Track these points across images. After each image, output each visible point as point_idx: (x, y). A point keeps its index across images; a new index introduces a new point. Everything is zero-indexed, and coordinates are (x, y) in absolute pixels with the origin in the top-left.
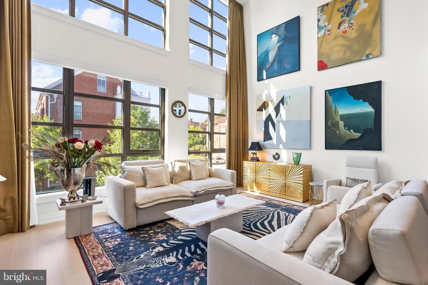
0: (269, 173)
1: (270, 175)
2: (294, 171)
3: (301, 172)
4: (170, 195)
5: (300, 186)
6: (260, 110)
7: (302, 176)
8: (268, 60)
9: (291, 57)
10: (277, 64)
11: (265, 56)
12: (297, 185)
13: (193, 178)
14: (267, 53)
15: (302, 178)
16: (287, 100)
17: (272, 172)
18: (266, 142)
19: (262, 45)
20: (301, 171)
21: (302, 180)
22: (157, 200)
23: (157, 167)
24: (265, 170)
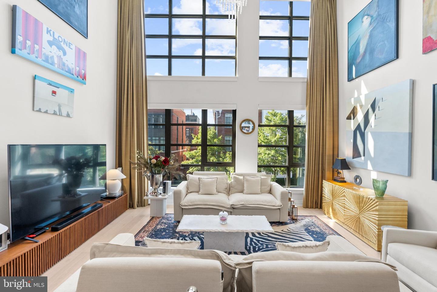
0: (344, 201)
1: (346, 203)
2: (368, 204)
3: (375, 208)
4: (209, 203)
5: (375, 227)
6: (349, 118)
7: (377, 213)
8: (359, 52)
9: (386, 42)
10: (369, 55)
11: (356, 47)
12: (372, 225)
13: (245, 191)
14: (357, 44)
15: (377, 216)
16: (379, 104)
17: (347, 200)
18: (355, 159)
19: (353, 34)
20: (376, 206)
21: (377, 219)
22: (197, 205)
23: (211, 178)
24: (341, 195)
